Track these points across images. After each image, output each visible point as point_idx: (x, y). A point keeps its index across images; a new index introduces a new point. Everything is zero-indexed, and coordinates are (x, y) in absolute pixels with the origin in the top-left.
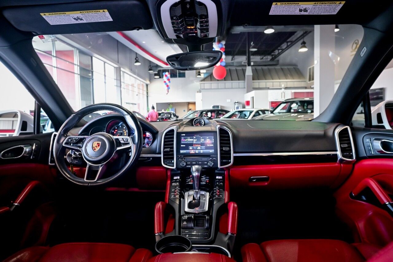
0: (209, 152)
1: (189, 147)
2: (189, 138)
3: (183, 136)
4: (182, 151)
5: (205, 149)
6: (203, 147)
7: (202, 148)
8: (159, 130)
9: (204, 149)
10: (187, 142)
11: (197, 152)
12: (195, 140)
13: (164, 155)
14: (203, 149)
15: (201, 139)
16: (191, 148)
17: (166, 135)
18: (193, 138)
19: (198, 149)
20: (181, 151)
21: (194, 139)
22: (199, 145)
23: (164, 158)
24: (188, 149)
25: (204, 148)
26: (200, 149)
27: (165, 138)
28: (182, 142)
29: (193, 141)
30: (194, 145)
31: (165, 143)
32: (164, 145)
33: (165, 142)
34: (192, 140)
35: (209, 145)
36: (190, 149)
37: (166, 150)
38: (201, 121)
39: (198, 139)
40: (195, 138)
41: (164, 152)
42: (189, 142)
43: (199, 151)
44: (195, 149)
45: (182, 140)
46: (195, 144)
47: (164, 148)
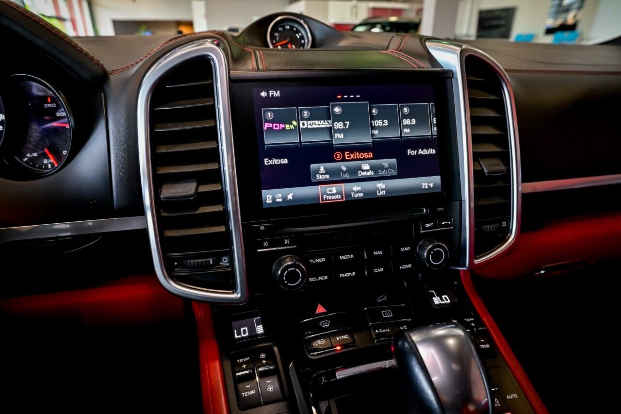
0: (420, 188)
1: (313, 166)
2: (306, 114)
3: (271, 102)
4: (271, 196)
5: (400, 176)
6: (385, 162)
7: (382, 168)
8: (108, 68)
9: (394, 172)
10: (294, 140)
11: (357, 190)
12: (339, 125)
13: (162, 225)
14: (384, 173)
15: (373, 118)
16: (321, 169)
17: (158, 93)
18: (328, 116)
19: (361, 174)
20: (264, 192)
21: (337, 118)
22: (366, 155)
23: (165, 244)
24: (306, 180)
25: (391, 166)
26: (371, 173)
27: (154, 119)
28: (269, 141)
29: (330, 130)
30: (338, 155)
31: (163, 150)
32: (156, 160)
33: (154, 139)
34: (323, 124)
35: (414, 153)
36: (319, 177)
37: (170, 191)
38: (298, 31)
39: (360, 121)
40: (337, 110)
41: (159, 204)
42: (307, 139)
43: (368, 185)
44: (347, 176)
45: (266, 126)
46: (343, 149)
47: (158, 182)
